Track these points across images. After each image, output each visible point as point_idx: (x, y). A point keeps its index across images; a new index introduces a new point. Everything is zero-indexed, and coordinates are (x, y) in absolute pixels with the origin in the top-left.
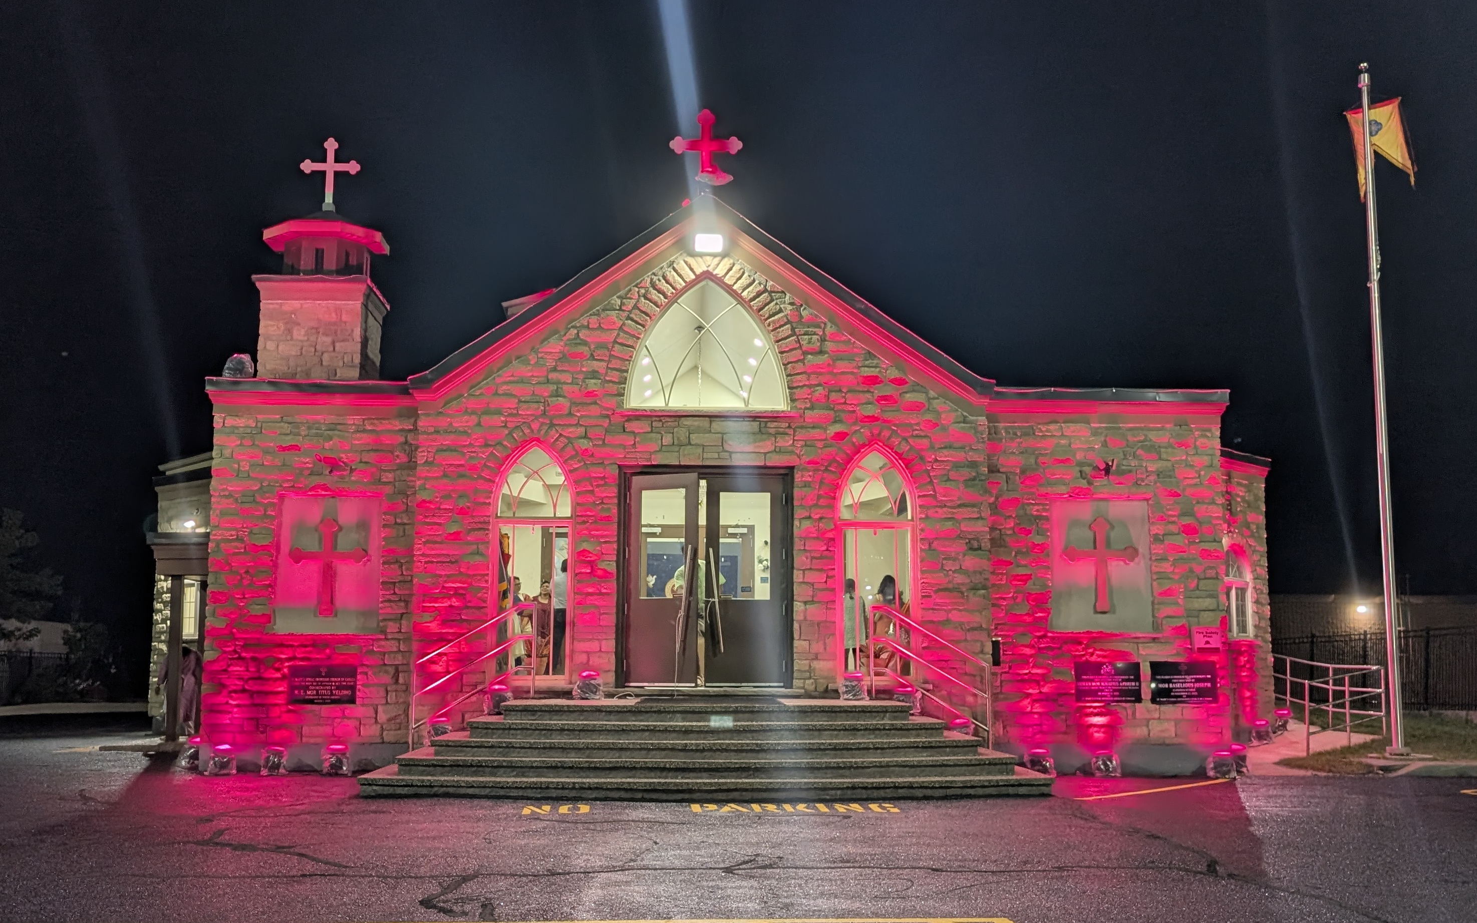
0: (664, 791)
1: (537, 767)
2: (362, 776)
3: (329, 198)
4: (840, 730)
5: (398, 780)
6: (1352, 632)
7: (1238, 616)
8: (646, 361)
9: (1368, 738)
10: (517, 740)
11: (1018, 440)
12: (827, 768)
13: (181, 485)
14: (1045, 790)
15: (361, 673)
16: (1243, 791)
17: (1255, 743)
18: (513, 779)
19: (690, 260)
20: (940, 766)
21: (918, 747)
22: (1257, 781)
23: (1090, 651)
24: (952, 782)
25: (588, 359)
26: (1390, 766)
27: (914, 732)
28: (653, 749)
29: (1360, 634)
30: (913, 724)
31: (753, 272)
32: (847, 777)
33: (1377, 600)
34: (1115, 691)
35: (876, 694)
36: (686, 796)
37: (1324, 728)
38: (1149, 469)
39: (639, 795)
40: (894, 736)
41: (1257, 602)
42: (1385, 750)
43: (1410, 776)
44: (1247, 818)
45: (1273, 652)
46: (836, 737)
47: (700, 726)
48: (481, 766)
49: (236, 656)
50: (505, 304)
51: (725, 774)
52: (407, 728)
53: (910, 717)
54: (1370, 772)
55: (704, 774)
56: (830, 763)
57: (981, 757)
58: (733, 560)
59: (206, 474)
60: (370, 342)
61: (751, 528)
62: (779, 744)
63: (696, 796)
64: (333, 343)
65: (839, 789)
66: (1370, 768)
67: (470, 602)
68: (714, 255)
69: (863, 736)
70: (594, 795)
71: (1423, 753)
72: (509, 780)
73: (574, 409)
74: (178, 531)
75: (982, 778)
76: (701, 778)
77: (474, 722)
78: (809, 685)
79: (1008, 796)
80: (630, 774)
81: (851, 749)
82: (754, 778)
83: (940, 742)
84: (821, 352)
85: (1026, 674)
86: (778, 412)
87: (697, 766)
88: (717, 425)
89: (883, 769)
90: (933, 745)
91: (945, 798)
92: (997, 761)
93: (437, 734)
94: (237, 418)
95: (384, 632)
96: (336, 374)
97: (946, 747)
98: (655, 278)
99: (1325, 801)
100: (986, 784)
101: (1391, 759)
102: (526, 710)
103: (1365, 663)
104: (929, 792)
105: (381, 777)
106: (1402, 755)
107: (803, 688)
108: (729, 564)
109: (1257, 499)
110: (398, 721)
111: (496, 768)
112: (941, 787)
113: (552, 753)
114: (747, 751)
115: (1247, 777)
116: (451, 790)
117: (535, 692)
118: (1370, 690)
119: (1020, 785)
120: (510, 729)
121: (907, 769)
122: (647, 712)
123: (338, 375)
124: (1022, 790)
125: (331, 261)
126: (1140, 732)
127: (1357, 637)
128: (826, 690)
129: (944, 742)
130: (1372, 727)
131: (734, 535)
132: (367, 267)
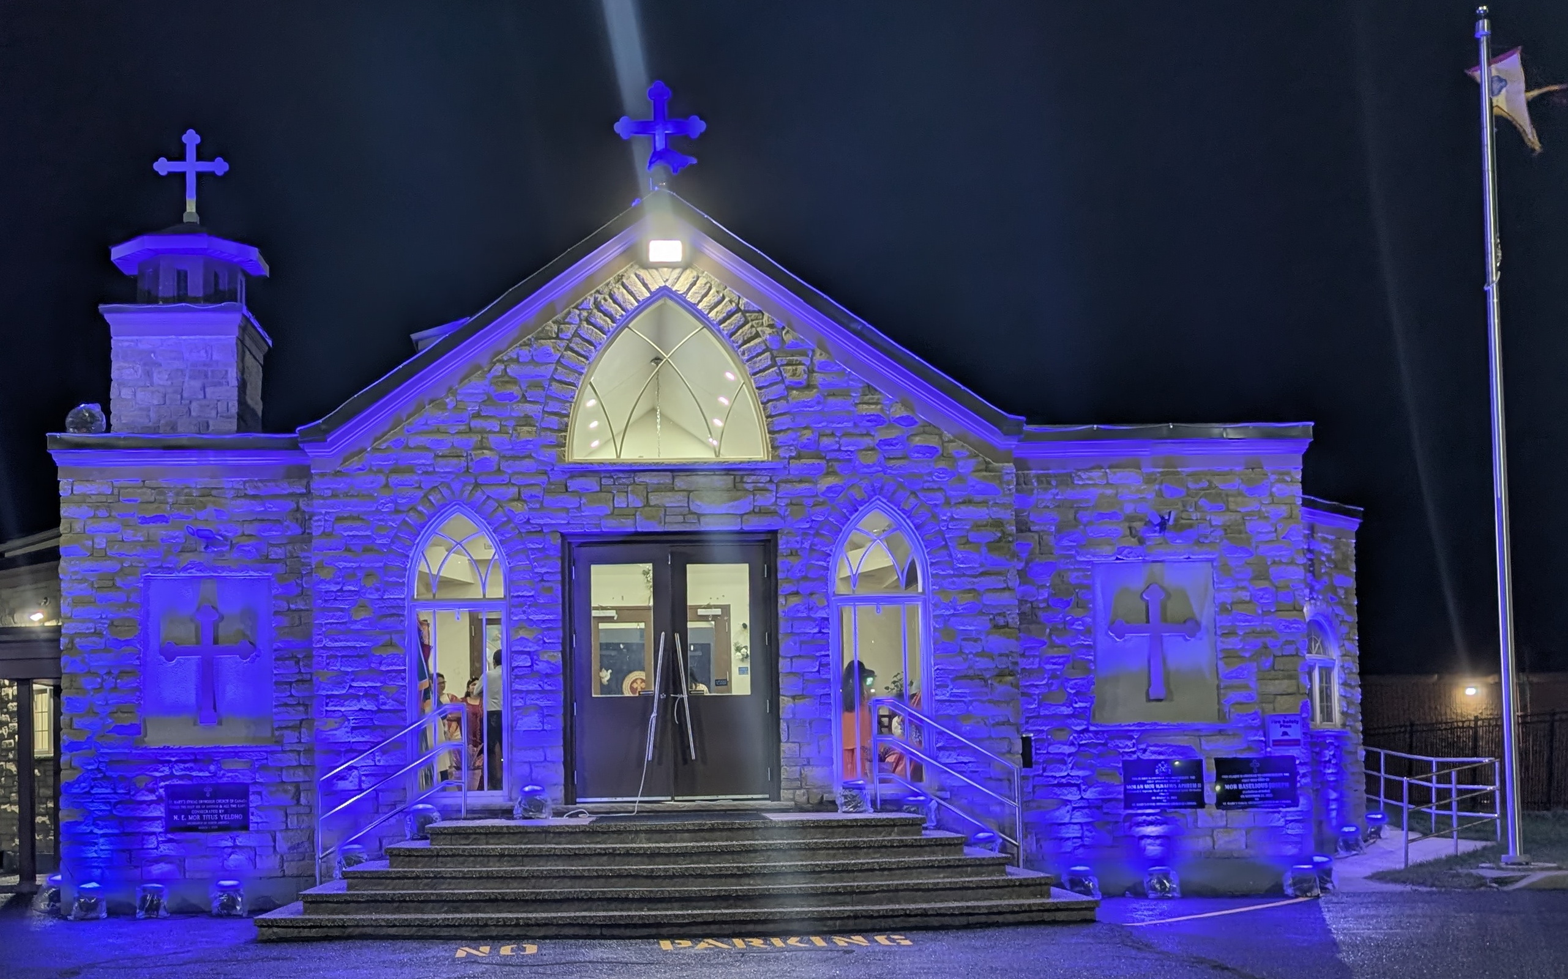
0: (627, 926)
1: (472, 901)
2: (260, 917)
3: (191, 206)
4: (838, 849)
5: (303, 920)
6: (1459, 718)
7: (1321, 700)
8: (591, 403)
9: (1479, 845)
10: (448, 870)
11: (1054, 491)
12: (823, 894)
13: (23, 569)
14: (1088, 915)
15: (254, 793)
16: (1329, 911)
17: (1342, 853)
18: (443, 916)
19: (643, 273)
20: (960, 889)
21: (933, 867)
22: (1345, 899)
23: (1143, 746)
24: (974, 908)
25: (518, 402)
26: (1506, 878)
27: (927, 849)
28: (612, 877)
29: (1470, 721)
30: (927, 840)
31: (722, 287)
32: (847, 904)
33: (1491, 679)
34: (1171, 794)
35: (881, 804)
36: (654, 931)
37: (1425, 835)
38: (1214, 523)
39: (598, 932)
40: (903, 855)
41: (1345, 684)
42: (1500, 859)
43: (1528, 889)
44: (1334, 943)
45: (1364, 744)
46: (834, 857)
47: (669, 848)
48: (405, 901)
49: (101, 775)
50: (414, 336)
51: (700, 904)
52: (313, 858)
53: (923, 832)
54: (1481, 885)
55: (675, 905)
56: (827, 887)
57: (1010, 877)
58: (705, 648)
59: (53, 555)
60: (249, 386)
61: (726, 609)
62: (765, 867)
63: (664, 931)
64: (204, 388)
65: (840, 918)
66: (1481, 881)
67: (384, 704)
68: (672, 266)
69: (867, 855)
70: (542, 932)
71: (1545, 861)
72: (438, 917)
73: (504, 464)
74: (23, 625)
75: (1012, 902)
76: (672, 909)
77: (394, 849)
78: (801, 796)
79: (1042, 922)
80: (585, 906)
81: (853, 871)
82: (736, 907)
83: (959, 860)
84: (809, 387)
85: (1063, 777)
86: (757, 462)
87: (667, 895)
88: (681, 482)
89: (891, 894)
90: (952, 863)
91: (967, 927)
92: (1030, 882)
93: (349, 865)
94: (88, 484)
95: (279, 742)
96: (208, 426)
97: (967, 866)
98: (600, 297)
99: (1428, 920)
100: (1016, 909)
101: (1506, 869)
102: (457, 833)
103: (1475, 755)
104: (947, 920)
105: (283, 916)
106: (1520, 864)
107: (793, 800)
108: (699, 653)
109: (1345, 557)
110: (301, 850)
111: (423, 903)
112: (962, 914)
113: (491, 883)
114: (726, 876)
115: (1333, 895)
116: (369, 930)
117: (468, 812)
118: (1481, 787)
119: (1058, 910)
120: (438, 856)
121: (920, 893)
122: (604, 833)
123: (211, 428)
124: (1061, 916)
125: (196, 285)
126: (1203, 843)
127: (1466, 724)
128: (821, 802)
129: (964, 860)
130: (1483, 831)
131: (704, 618)
132: (242, 293)
